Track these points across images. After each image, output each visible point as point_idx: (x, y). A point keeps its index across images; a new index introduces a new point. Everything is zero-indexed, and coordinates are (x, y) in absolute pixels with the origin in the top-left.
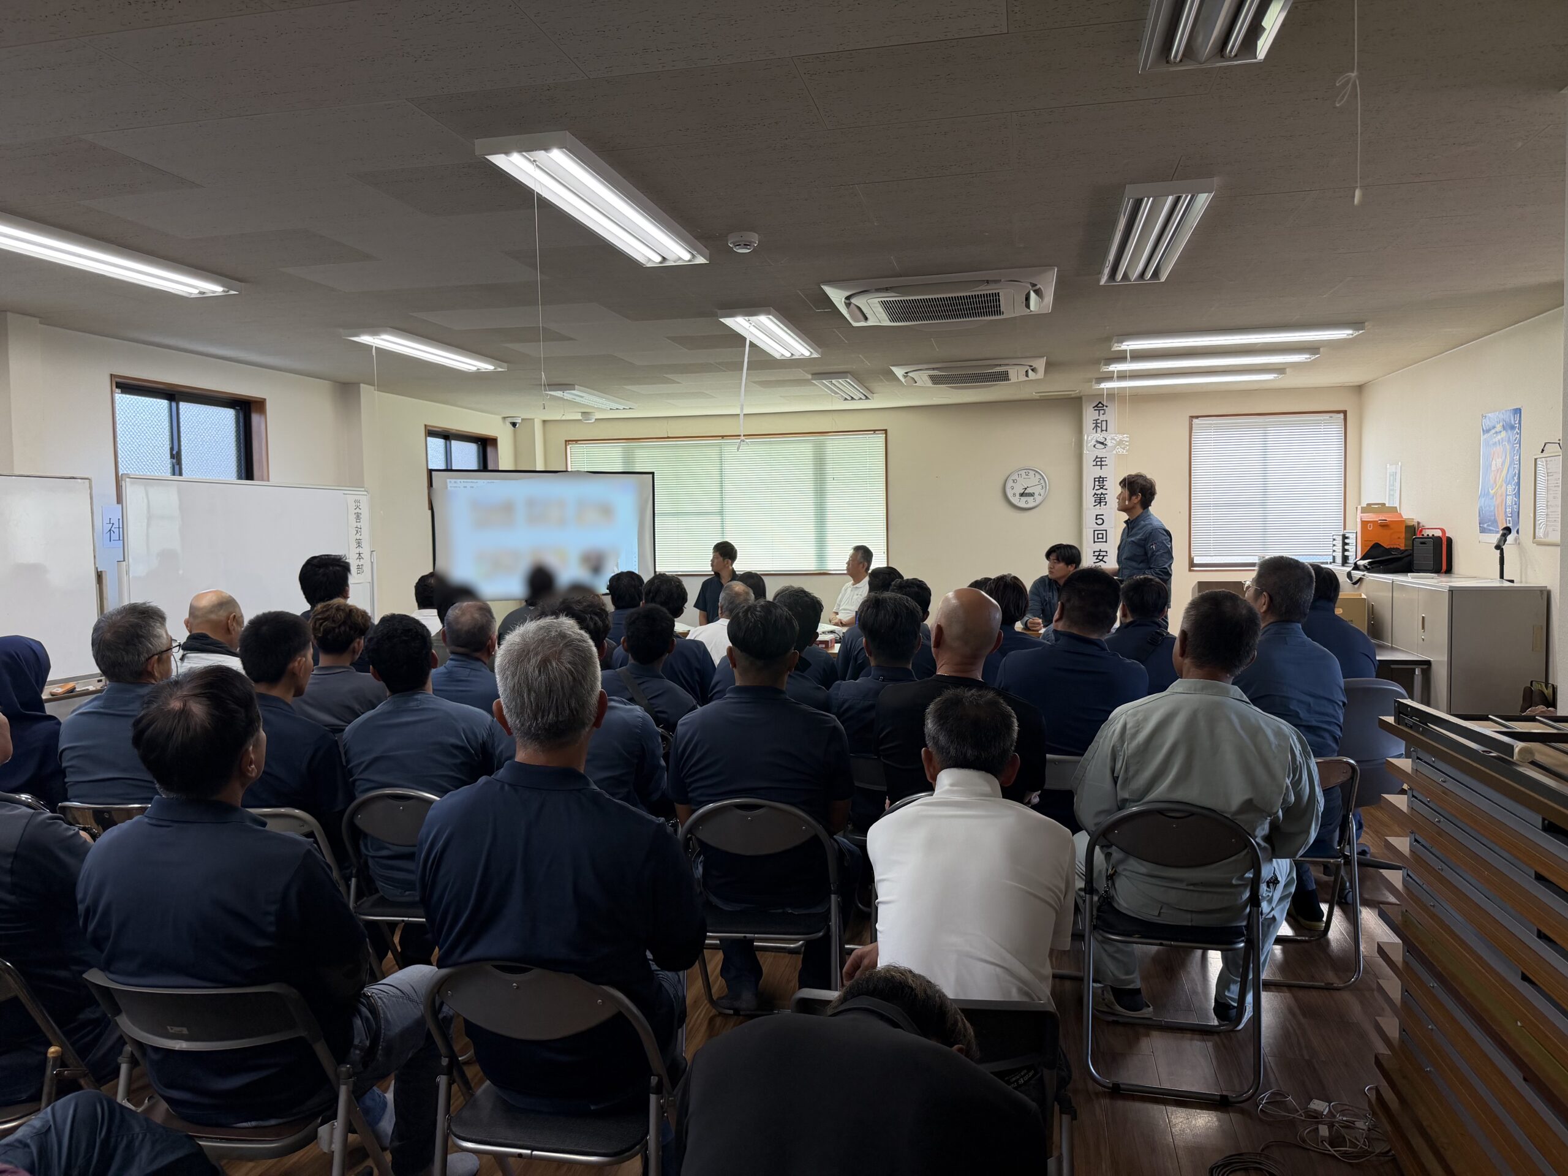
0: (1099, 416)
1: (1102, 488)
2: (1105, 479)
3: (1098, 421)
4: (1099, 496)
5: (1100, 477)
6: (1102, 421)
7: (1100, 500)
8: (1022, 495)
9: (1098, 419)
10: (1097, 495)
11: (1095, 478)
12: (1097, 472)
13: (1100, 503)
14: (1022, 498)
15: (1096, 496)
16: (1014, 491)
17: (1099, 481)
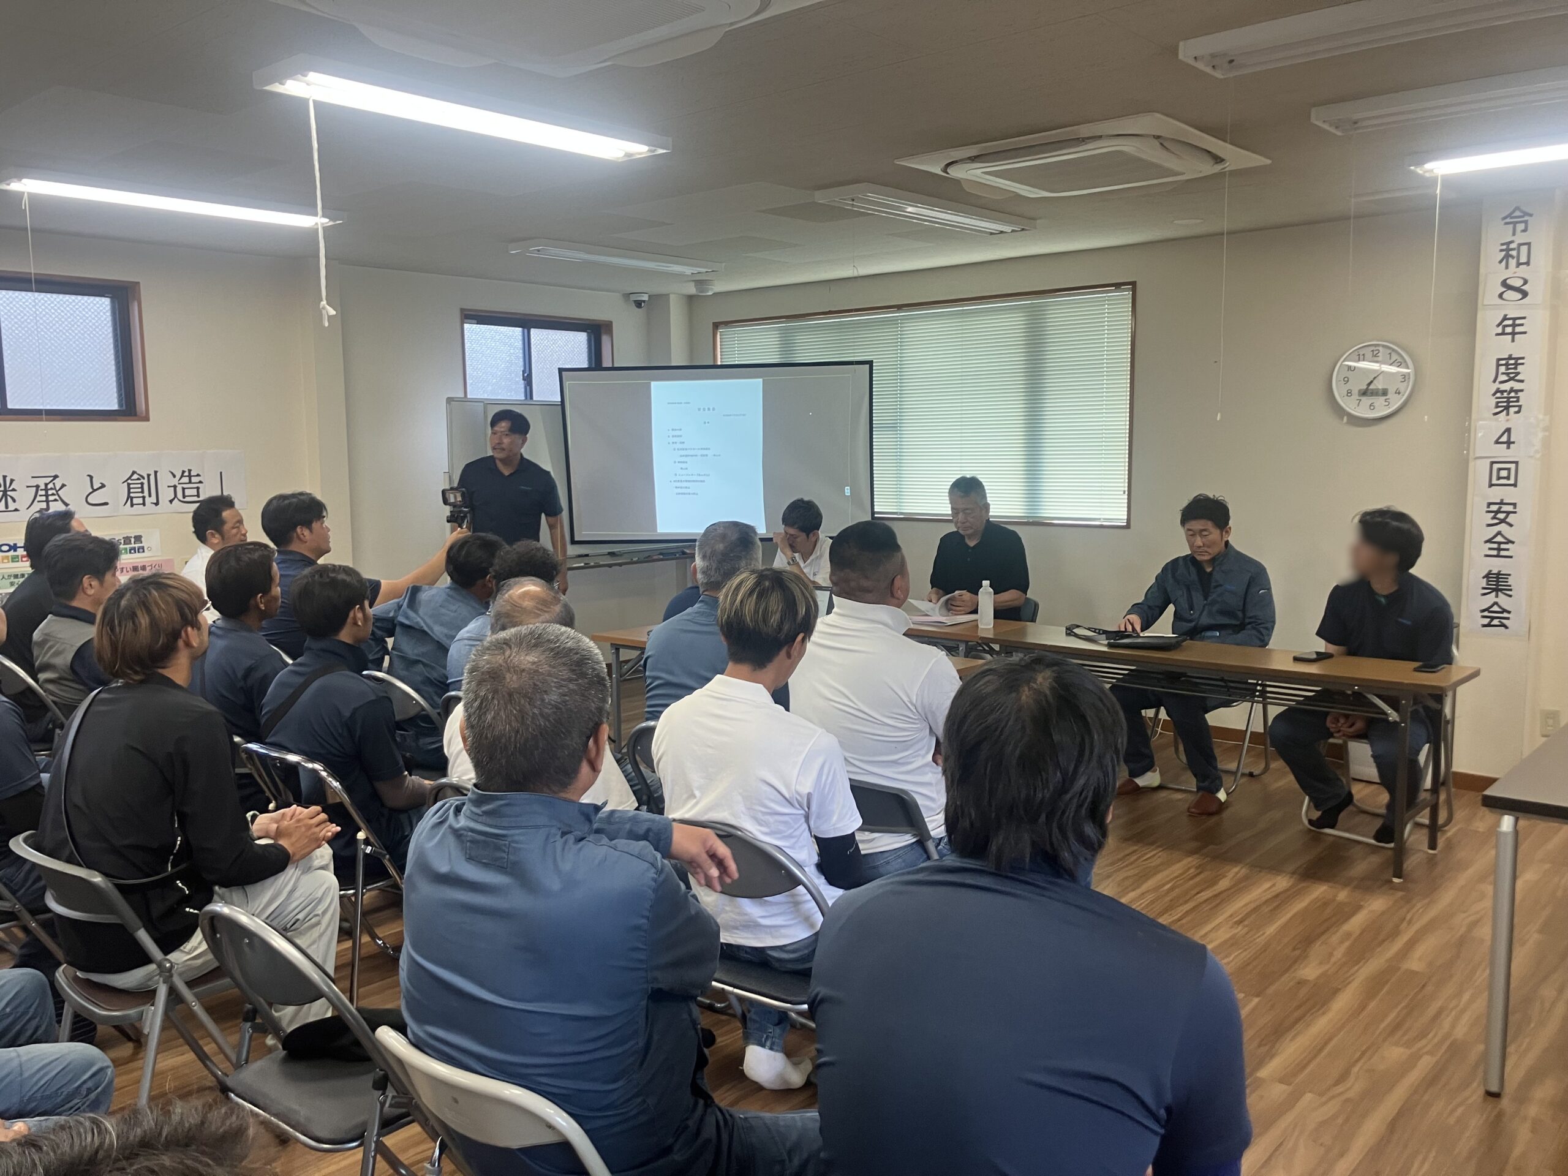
0: (1514, 234)
1: (1511, 379)
2: (1520, 361)
3: (1512, 246)
4: (1505, 394)
5: (1510, 358)
6: (1520, 245)
7: (1508, 402)
8: (1364, 393)
9: (1512, 242)
10: (1502, 392)
11: (1499, 360)
12: (1506, 347)
13: (1507, 408)
14: (1364, 399)
15: (1498, 395)
16: (1349, 386)
17: (1507, 365)
